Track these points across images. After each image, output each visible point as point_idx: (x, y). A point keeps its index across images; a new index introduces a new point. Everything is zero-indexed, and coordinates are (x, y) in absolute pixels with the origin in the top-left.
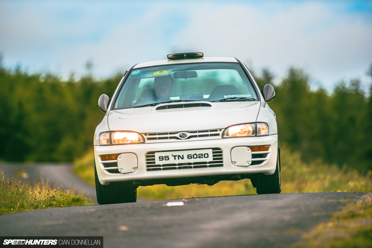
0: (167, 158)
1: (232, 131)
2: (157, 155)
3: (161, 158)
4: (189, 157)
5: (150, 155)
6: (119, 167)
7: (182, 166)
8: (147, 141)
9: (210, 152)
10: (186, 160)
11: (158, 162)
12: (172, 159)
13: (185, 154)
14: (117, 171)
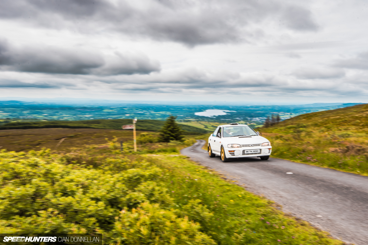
0: (248, 152)
1: (264, 144)
2: (246, 151)
3: (247, 152)
4: (254, 151)
5: (244, 151)
6: (235, 154)
7: (252, 154)
8: (242, 147)
9: (259, 150)
10: (253, 152)
11: (246, 153)
12: (249, 152)
13: (253, 151)
14: (234, 155)
